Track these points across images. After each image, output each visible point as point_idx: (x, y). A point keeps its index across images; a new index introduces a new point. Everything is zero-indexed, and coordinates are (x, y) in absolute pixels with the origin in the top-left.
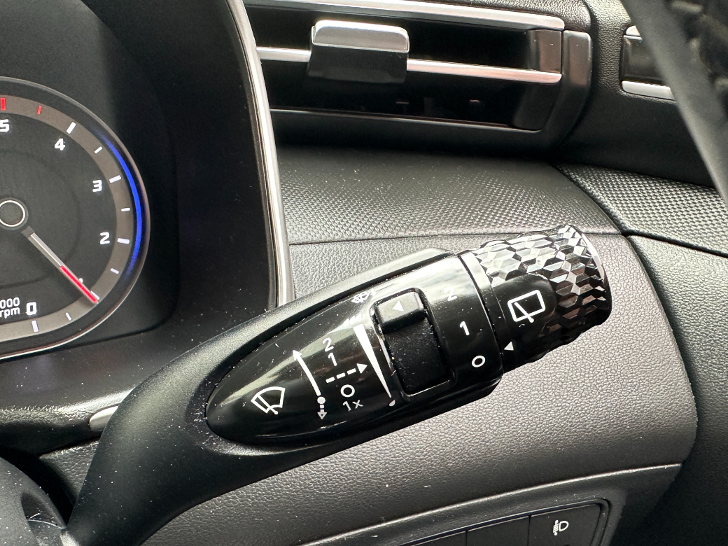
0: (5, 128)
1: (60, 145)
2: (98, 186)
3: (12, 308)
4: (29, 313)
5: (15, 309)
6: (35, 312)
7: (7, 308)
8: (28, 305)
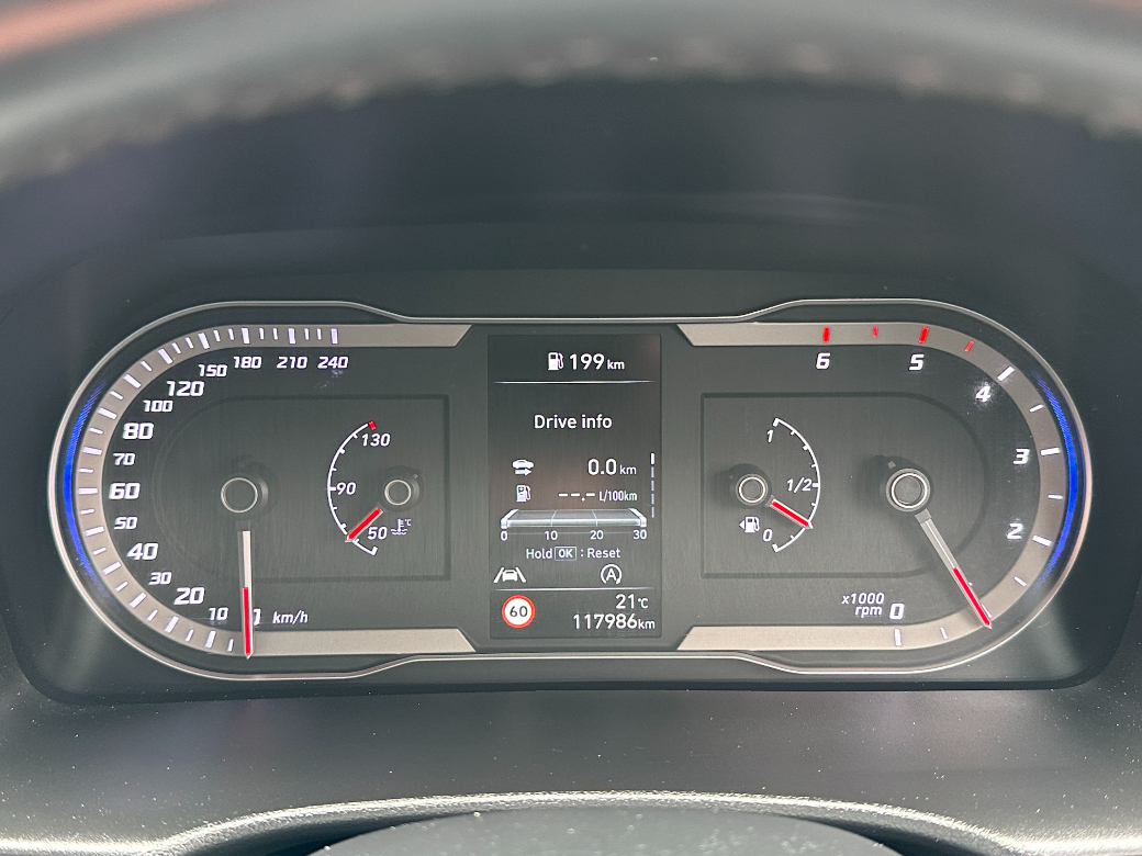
0: (917, 365)
1: (984, 394)
2: (1024, 456)
3: (873, 605)
4: (892, 616)
5: (876, 608)
6: (900, 616)
7: (867, 604)
8: (894, 606)
